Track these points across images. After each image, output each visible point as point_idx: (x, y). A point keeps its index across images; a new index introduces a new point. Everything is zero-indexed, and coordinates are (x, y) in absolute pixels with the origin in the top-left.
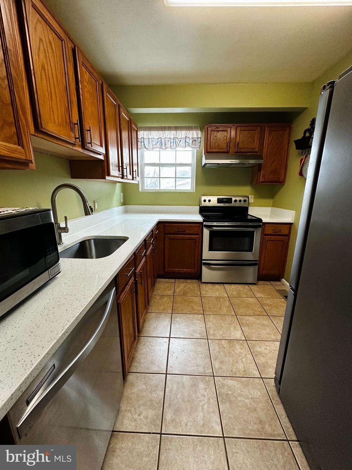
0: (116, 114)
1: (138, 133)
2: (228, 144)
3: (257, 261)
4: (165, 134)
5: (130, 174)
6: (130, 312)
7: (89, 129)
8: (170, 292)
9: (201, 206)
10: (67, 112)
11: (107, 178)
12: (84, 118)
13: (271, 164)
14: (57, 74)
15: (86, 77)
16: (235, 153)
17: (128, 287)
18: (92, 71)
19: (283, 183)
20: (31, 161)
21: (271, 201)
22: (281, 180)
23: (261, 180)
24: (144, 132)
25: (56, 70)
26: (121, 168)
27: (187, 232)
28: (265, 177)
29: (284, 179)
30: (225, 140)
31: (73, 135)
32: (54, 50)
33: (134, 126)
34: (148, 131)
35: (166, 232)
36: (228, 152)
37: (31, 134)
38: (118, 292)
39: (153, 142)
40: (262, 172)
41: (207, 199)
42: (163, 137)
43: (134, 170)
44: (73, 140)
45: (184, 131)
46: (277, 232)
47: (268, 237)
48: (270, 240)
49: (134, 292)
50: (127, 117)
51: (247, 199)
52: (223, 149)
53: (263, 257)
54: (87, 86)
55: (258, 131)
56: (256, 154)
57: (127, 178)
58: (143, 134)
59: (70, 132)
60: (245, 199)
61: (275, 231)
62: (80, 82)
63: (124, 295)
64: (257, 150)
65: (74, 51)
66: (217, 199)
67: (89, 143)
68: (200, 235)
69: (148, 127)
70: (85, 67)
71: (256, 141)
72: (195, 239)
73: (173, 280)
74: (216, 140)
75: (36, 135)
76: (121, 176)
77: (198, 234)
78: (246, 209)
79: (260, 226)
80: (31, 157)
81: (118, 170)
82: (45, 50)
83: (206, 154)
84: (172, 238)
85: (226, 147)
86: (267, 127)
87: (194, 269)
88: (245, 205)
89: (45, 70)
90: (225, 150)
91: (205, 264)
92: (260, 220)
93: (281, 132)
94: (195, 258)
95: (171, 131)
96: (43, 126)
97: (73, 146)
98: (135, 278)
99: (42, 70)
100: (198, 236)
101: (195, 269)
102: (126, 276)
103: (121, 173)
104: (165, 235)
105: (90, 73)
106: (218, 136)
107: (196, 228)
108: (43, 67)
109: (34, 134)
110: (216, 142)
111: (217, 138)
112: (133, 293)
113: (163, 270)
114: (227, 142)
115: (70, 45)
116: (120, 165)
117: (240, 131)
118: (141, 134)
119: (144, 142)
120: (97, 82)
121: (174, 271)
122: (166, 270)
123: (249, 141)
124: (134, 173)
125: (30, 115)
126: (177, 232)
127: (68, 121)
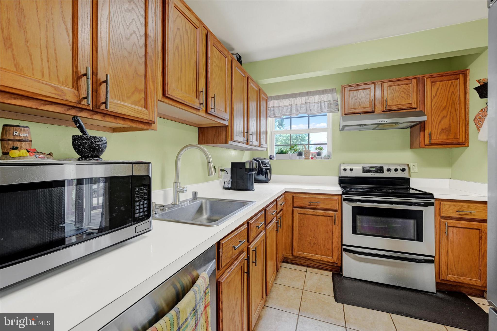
0: (244, 85)
1: (268, 103)
2: (373, 102)
3: (433, 257)
4: (296, 101)
5: (257, 141)
6: (237, 298)
7: (214, 96)
8: (299, 285)
9: (340, 176)
10: (195, 82)
11: (230, 142)
12: (210, 87)
13: (440, 122)
14: (190, 52)
15: (216, 55)
16: (383, 112)
17: (236, 263)
18: (222, 49)
19: (465, 144)
20: (153, 121)
21: (447, 171)
22: (460, 141)
23: (427, 142)
24: (274, 101)
25: (188, 50)
26: (246, 134)
27: (321, 206)
28: (433, 138)
29: (466, 140)
30: (367, 98)
31: (198, 102)
32: (189, 36)
33: (264, 95)
34: (278, 100)
35: (295, 205)
36: (373, 112)
37: (158, 100)
38: (220, 267)
39: (283, 109)
40: (426, 132)
41: (348, 168)
42: (294, 103)
43: (262, 137)
44: (197, 106)
45: (318, 96)
46: (465, 215)
47: (449, 221)
48: (453, 227)
49: (245, 273)
50: (256, 87)
51: (406, 168)
52: (366, 108)
53: (444, 252)
54: (216, 61)
55: (413, 84)
56: (414, 110)
57: (252, 143)
58: (274, 103)
59: (196, 99)
60: (403, 167)
61: (461, 213)
62: (209, 58)
63: (229, 272)
64: (414, 105)
65: (207, 36)
66: (361, 168)
67: (212, 109)
68: (340, 211)
69: (278, 96)
70: (216, 47)
71: (412, 96)
72: (332, 217)
73: (304, 269)
74: (356, 99)
75: (163, 100)
76: (246, 141)
77: (336, 210)
78: (407, 181)
79: (432, 204)
80: (153, 118)
81: (243, 136)
82: (181, 36)
83: (345, 115)
84: (302, 212)
85: (370, 106)
86: (427, 78)
87: (332, 257)
88: (405, 175)
89: (178, 50)
90: (369, 109)
91: (346, 250)
92: (431, 196)
93: (450, 82)
94: (333, 242)
95: (303, 97)
96: (169, 93)
97: (197, 111)
98: (248, 253)
99: (175, 50)
100: (336, 213)
101: (334, 257)
102: (234, 248)
103: (246, 139)
104: (294, 209)
105: (220, 51)
106: (358, 96)
107: (334, 202)
108: (177, 48)
109: (160, 99)
110: (356, 102)
111: (357, 97)
112: (243, 273)
113: (291, 253)
114: (371, 100)
115: (205, 32)
116: (246, 131)
117: (388, 86)
118: (271, 103)
119: (273, 110)
120: (226, 58)
121: (306, 256)
122: (295, 254)
123: (403, 97)
124: (262, 139)
125: (159, 85)
126: (309, 205)
127: (195, 89)
